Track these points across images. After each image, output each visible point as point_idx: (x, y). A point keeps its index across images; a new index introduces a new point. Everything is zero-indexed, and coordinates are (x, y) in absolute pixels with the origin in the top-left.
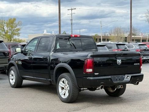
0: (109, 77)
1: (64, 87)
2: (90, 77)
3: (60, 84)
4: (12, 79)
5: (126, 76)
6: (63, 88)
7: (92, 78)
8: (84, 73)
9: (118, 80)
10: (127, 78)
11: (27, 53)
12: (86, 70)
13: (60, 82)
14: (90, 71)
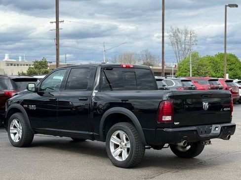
0: (194, 128)
1: (118, 144)
2: (167, 128)
3: (111, 140)
4: (15, 134)
5: (214, 126)
6: (116, 146)
7: (171, 130)
8: (159, 123)
9: (204, 132)
10: (215, 129)
11: (45, 92)
12: (162, 118)
13: (112, 136)
14: (167, 120)
